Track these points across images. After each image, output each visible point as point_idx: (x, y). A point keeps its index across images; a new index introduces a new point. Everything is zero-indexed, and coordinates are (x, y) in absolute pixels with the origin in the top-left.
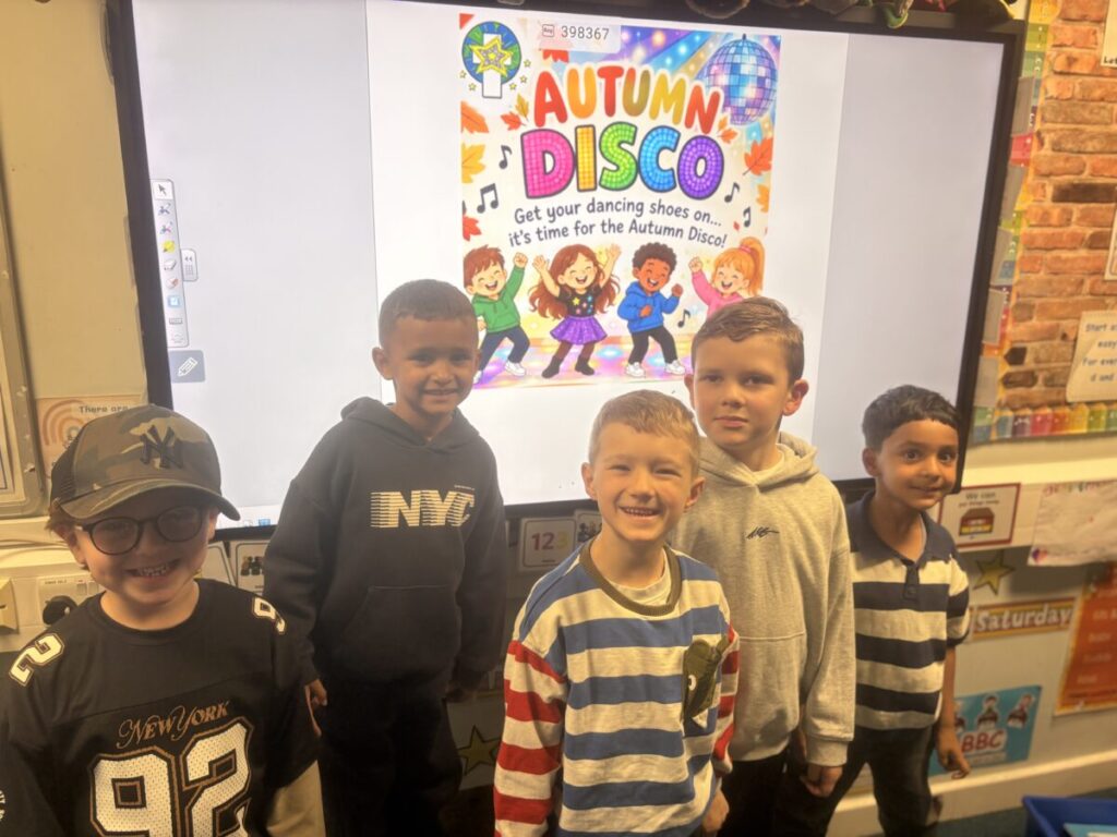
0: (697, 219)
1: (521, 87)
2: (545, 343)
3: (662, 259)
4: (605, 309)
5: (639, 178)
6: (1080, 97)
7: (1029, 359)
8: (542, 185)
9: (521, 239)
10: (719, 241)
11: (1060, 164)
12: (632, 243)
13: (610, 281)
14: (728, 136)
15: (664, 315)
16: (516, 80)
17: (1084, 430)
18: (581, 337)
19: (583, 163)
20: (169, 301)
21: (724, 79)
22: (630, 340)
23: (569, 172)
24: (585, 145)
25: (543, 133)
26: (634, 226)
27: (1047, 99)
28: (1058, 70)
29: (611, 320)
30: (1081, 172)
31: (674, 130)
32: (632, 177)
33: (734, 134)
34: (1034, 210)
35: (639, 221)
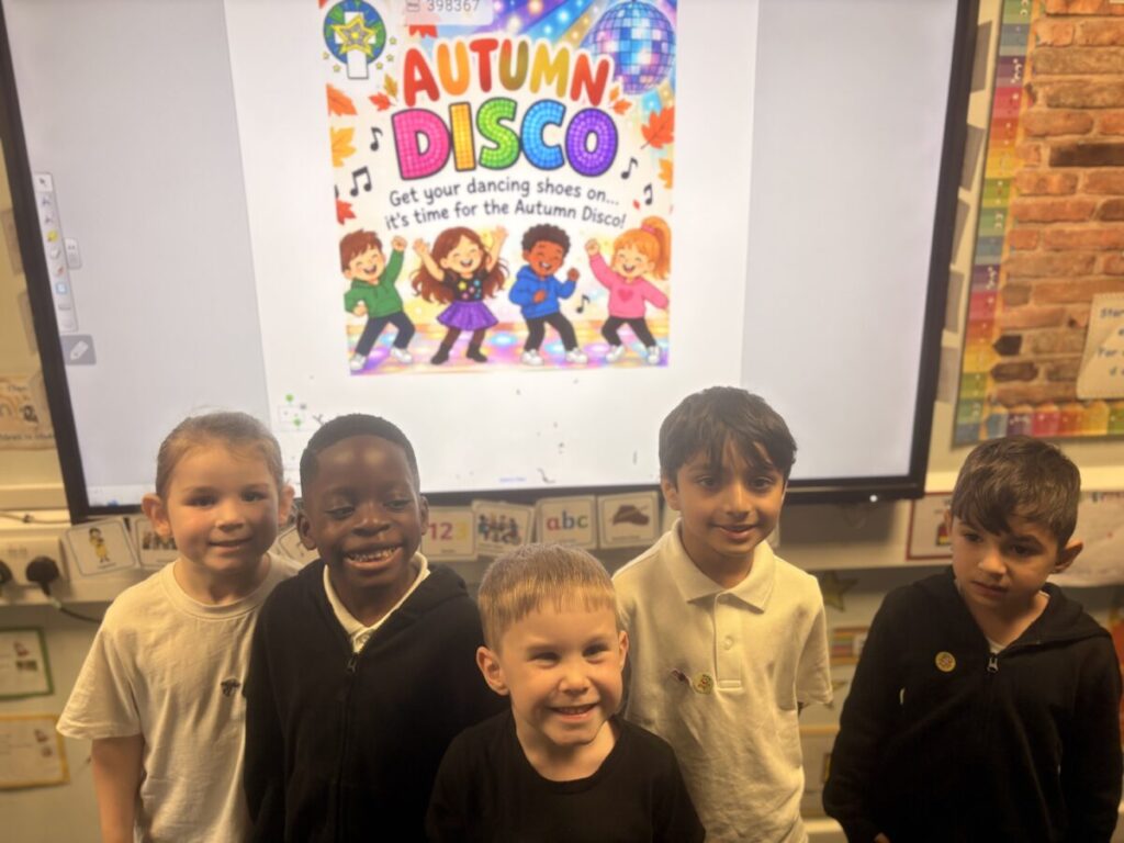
0: (591, 198)
1: (388, 67)
2: (432, 328)
3: (554, 241)
4: (495, 293)
5: (522, 157)
6: (1083, 42)
7: (1025, 349)
8: (417, 166)
9: (399, 222)
10: (618, 222)
11: (1060, 122)
12: (520, 225)
13: (497, 265)
14: (621, 107)
15: (561, 301)
16: (382, 58)
17: (1103, 432)
18: (470, 322)
19: (460, 142)
20: (57, 288)
21: (613, 46)
22: (525, 326)
23: (445, 151)
24: (461, 124)
25: (415, 113)
26: (520, 207)
27: (1038, 46)
28: (1052, 11)
29: (501, 304)
30: (1088, 130)
31: (559, 104)
32: (514, 155)
33: (629, 105)
34: (1027, 176)
35: (526, 202)
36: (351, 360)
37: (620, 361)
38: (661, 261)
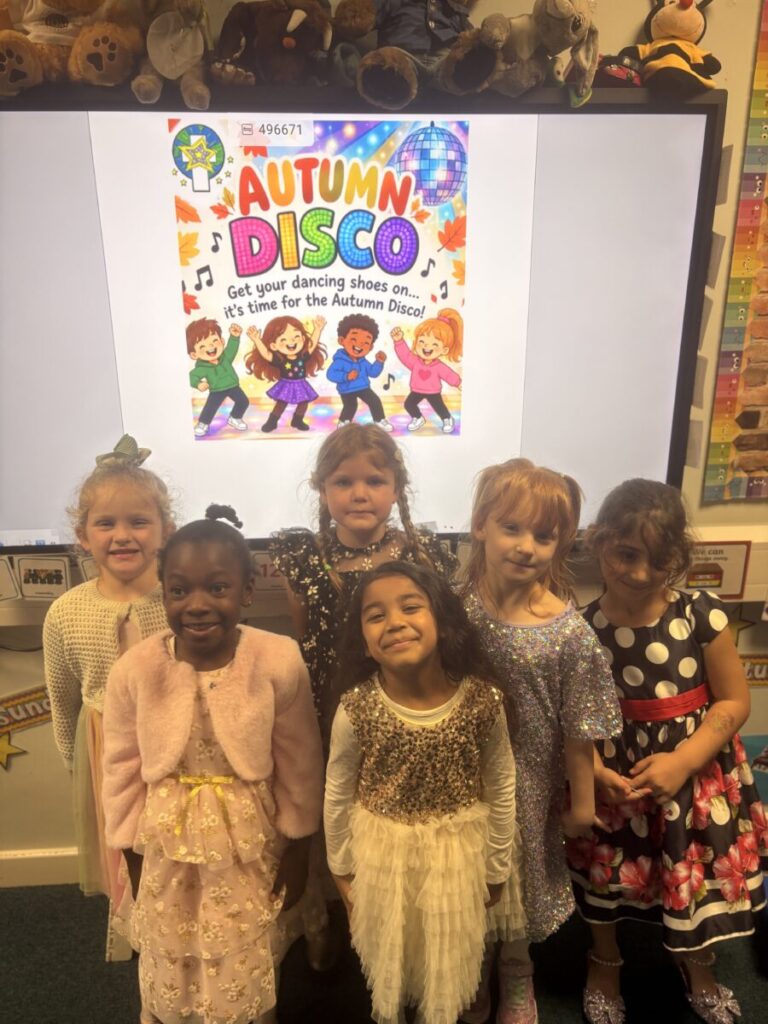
0: (396, 293)
1: (226, 182)
2: (262, 401)
3: (365, 329)
4: (315, 373)
5: (338, 257)
7: (763, 422)
8: (251, 265)
9: (235, 312)
10: (418, 313)
12: (336, 315)
13: (317, 348)
14: (421, 216)
15: (370, 379)
16: (222, 175)
18: (294, 397)
21: (414, 165)
22: (340, 400)
23: (274, 253)
24: (287, 229)
25: (249, 221)
26: (336, 300)
29: (320, 382)
31: (369, 213)
32: (332, 256)
33: (428, 214)
34: (765, 276)
35: (341, 295)
36: (195, 428)
37: (419, 430)
38: (455, 346)
